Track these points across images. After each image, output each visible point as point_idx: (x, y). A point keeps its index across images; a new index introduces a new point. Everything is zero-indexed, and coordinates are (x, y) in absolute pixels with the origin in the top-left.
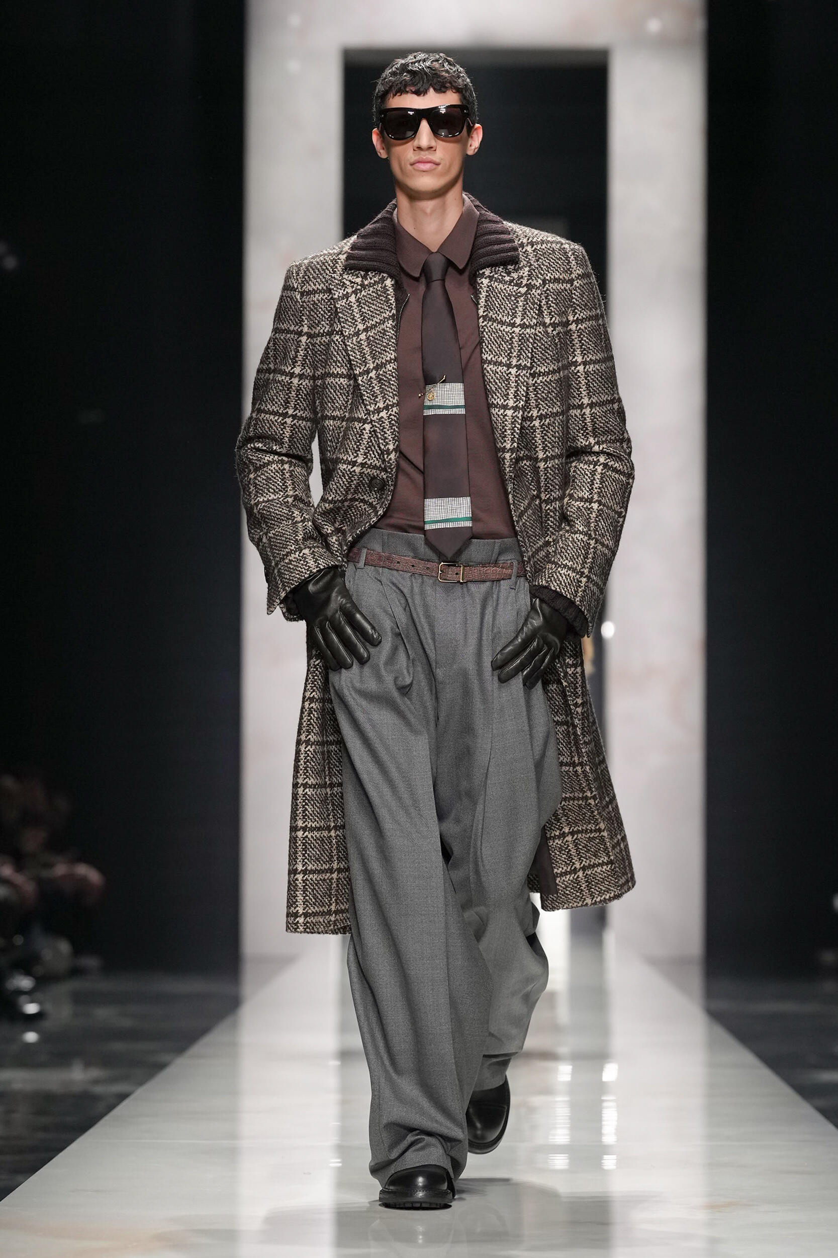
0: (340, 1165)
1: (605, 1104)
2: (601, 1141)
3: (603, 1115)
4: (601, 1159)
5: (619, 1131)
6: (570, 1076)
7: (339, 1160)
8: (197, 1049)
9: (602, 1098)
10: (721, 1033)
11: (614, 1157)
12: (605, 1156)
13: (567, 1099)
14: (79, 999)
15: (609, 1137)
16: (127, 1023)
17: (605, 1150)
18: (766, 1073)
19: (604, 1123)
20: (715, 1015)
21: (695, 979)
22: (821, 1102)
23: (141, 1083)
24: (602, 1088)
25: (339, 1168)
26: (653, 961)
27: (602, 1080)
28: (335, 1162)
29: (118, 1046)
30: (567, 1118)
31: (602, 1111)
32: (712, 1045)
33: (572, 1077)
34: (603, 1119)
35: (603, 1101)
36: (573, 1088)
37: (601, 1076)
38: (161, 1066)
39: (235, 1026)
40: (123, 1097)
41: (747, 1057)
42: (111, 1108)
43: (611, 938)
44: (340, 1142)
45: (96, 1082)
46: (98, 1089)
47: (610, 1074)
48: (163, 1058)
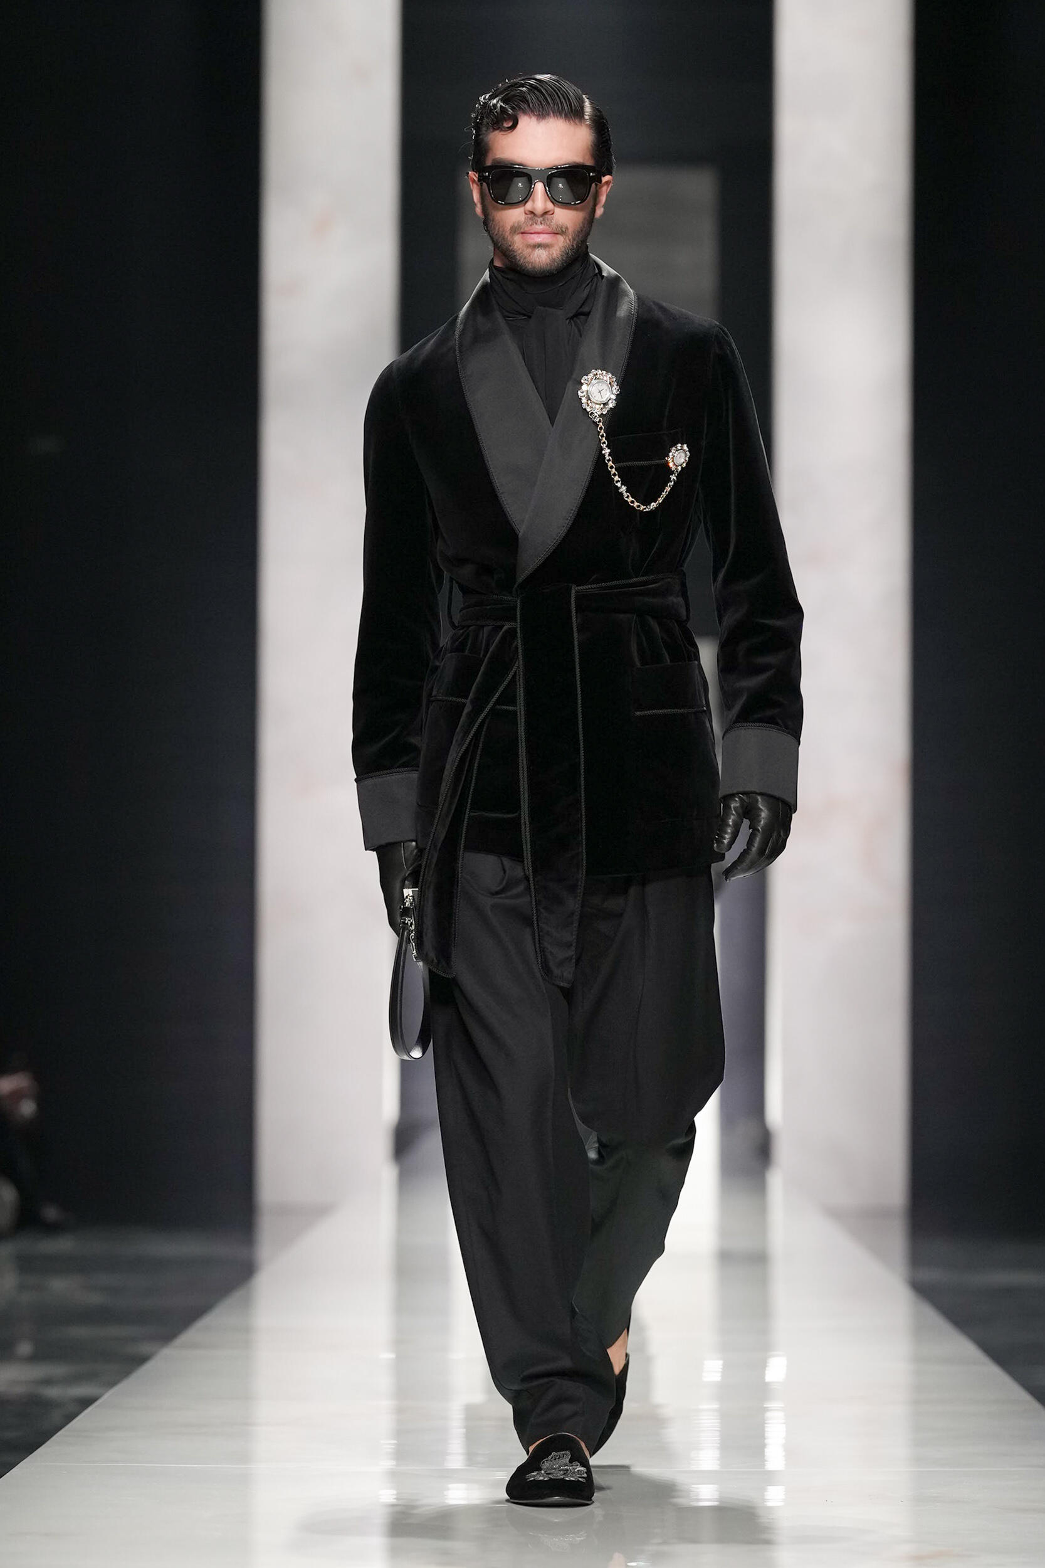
1: (768, 1414)
2: (764, 1465)
3: (766, 1430)
4: (764, 1490)
5: (790, 1452)
6: (720, 1374)
8: (191, 1335)
9: (765, 1406)
10: (932, 1316)
11: (782, 1488)
12: (769, 1487)
13: (716, 1406)
14: (26, 1265)
15: (775, 1458)
16: (95, 1299)
17: (769, 1478)
18: (993, 1370)
19: (766, 1441)
20: (923, 1290)
21: (896, 1238)
23: (112, 1384)
24: (762, 1391)
26: (836, 1214)
27: (765, 1380)
29: (80, 1332)
30: (718, 1434)
31: (764, 1423)
32: (919, 1331)
33: (722, 1376)
34: (766, 1435)
35: (766, 1410)
36: (724, 1391)
37: (764, 1374)
38: (141, 1360)
39: (247, 1304)
40: (86, 1403)
41: (966, 1349)
42: (70, 1418)
43: (777, 1180)
44: (392, 1467)
45: (48, 1382)
46: (53, 1392)
47: (776, 1370)
48: (144, 1348)
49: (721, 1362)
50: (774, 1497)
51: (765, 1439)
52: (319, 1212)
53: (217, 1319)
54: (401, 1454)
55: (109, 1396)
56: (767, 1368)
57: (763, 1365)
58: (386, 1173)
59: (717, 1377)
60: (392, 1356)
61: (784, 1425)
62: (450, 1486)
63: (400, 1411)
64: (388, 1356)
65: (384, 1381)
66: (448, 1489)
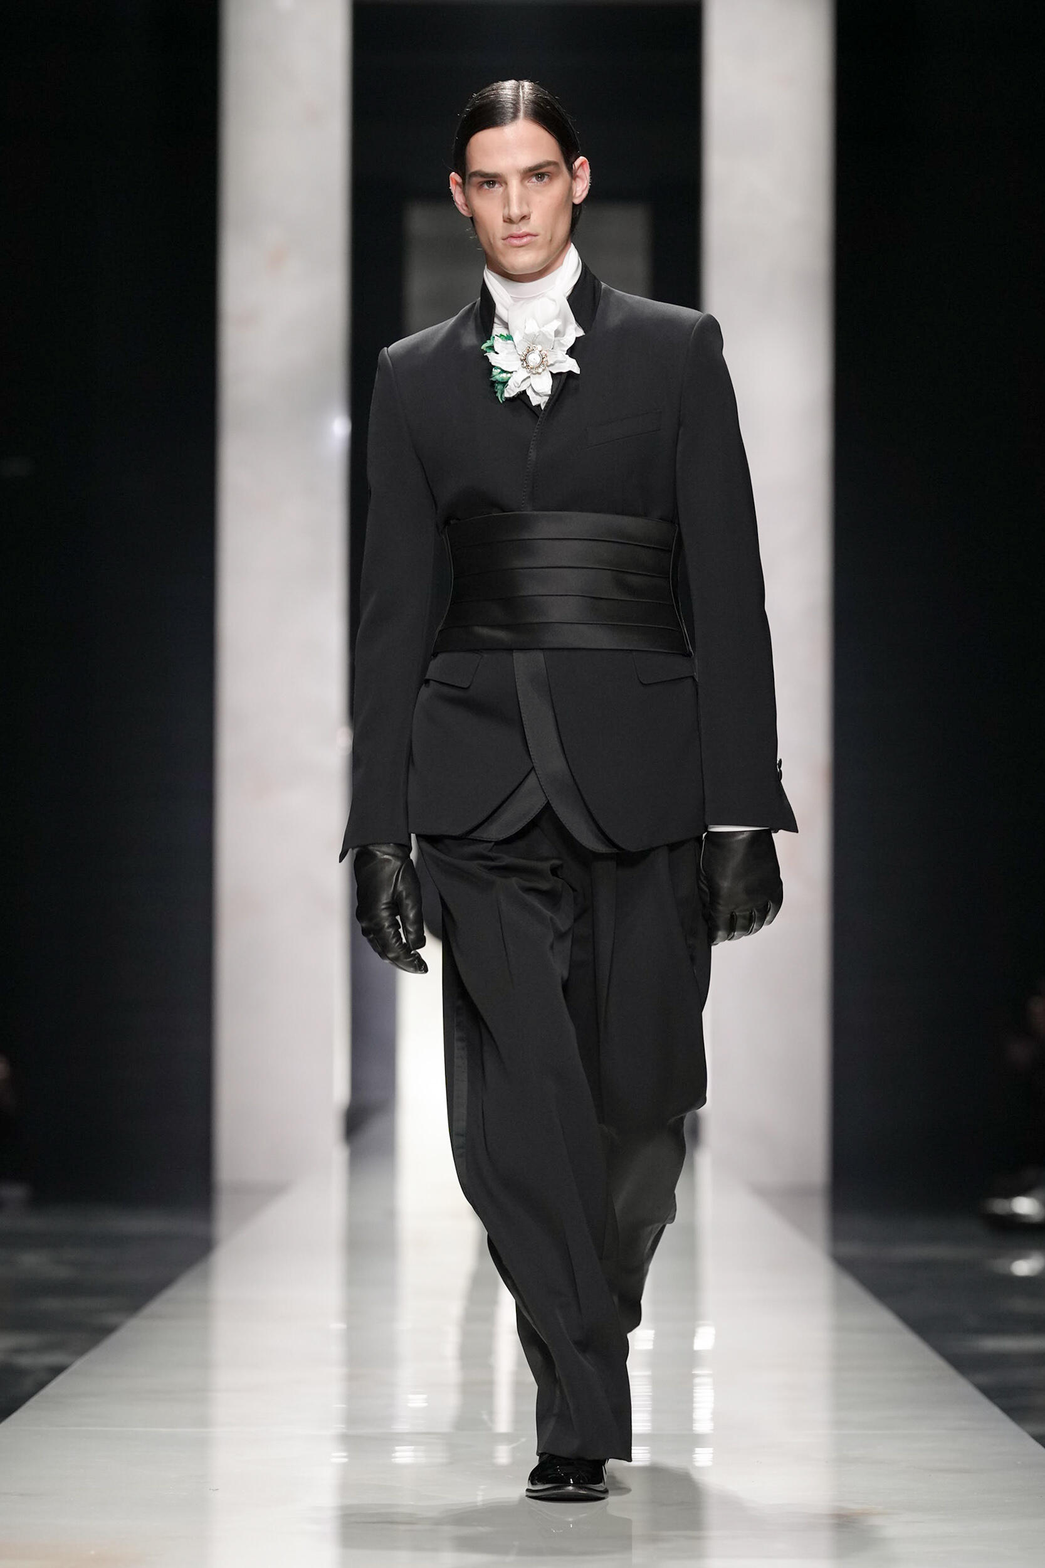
0: (346, 1460)
1: (697, 1380)
2: (691, 1430)
3: (695, 1395)
4: (692, 1452)
5: (716, 1416)
6: (652, 1343)
7: (344, 1454)
8: (156, 1306)
9: (695, 1372)
10: (850, 1285)
11: (710, 1450)
12: (697, 1449)
13: (648, 1373)
15: (703, 1422)
16: (62, 1273)
17: (696, 1440)
18: (909, 1338)
19: (695, 1405)
20: (844, 1263)
21: (818, 1215)
22: (983, 1378)
23: (82, 1352)
24: (691, 1359)
25: (344, 1464)
26: (762, 1192)
27: (693, 1348)
28: (339, 1457)
29: (51, 1304)
30: (648, 1399)
31: (693, 1389)
32: (839, 1302)
33: (654, 1345)
34: (695, 1399)
35: (694, 1376)
36: (655, 1358)
37: (692, 1343)
38: (107, 1330)
39: (206, 1278)
40: (58, 1370)
41: (885, 1318)
42: (41, 1385)
43: (704, 1160)
44: (344, 1431)
45: (19, 1351)
46: (25, 1361)
47: (704, 1339)
48: (110, 1319)
49: (653, 1332)
50: (703, 1457)
51: (693, 1403)
52: (273, 1190)
53: (180, 1291)
54: (352, 1418)
55: (79, 1364)
56: (695, 1338)
57: (692, 1334)
58: (336, 1154)
59: (649, 1346)
60: (342, 1326)
61: (713, 1390)
62: (397, 1448)
63: (351, 1378)
64: (338, 1326)
65: (335, 1350)
66: (396, 1451)
